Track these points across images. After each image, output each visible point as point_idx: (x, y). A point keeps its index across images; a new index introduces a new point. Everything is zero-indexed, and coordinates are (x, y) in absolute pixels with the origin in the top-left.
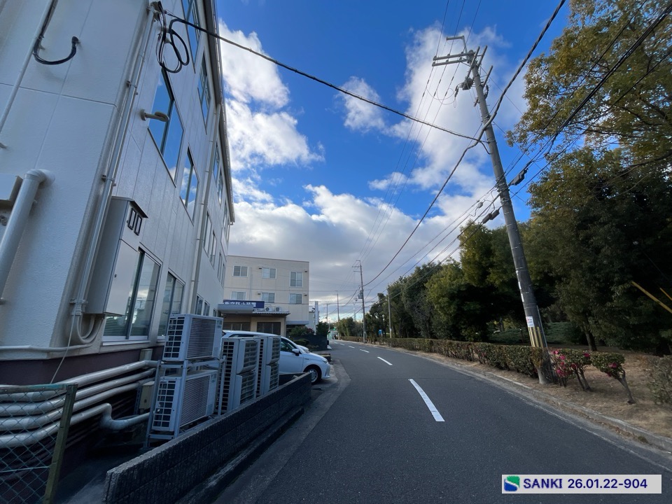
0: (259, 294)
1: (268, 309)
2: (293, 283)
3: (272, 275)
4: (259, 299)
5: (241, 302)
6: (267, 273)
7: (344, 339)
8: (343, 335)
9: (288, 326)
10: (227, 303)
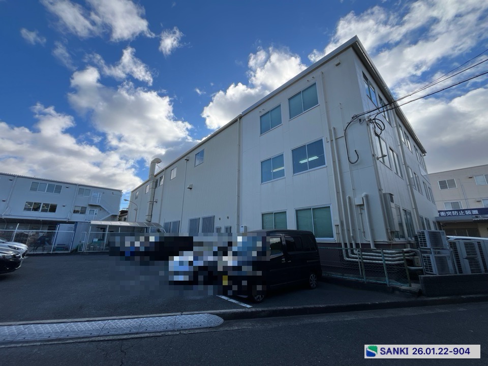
0: (479, 202)
4: (481, 206)
5: (458, 211)
6: (481, 180)
10: (442, 214)
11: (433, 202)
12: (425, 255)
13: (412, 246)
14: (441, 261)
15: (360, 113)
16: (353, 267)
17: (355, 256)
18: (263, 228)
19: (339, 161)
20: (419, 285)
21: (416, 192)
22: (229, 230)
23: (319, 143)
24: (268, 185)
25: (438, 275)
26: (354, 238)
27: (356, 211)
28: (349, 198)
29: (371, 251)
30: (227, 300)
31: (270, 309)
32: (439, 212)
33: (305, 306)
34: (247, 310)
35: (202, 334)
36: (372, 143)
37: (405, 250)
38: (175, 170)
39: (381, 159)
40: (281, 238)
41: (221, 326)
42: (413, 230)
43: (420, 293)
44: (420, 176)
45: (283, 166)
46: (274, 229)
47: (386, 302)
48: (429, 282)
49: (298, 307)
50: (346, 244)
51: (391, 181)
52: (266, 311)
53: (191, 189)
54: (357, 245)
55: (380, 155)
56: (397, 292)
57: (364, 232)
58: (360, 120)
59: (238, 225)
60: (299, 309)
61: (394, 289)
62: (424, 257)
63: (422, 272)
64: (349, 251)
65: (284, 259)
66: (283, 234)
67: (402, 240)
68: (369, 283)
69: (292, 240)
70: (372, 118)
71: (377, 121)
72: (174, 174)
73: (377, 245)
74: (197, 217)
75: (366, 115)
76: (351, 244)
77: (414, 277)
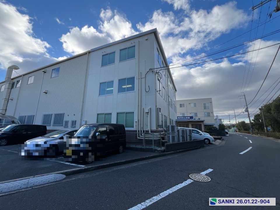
0: (191, 113)
1: (195, 119)
2: (205, 108)
3: (195, 105)
4: (191, 115)
5: (184, 117)
6: (192, 105)
7: (240, 132)
8: (239, 130)
9: (205, 126)
10: (179, 118)
11: (176, 113)
12: (169, 135)
13: (165, 131)
14: (173, 137)
15: (153, 68)
16: (140, 142)
17: (142, 137)
18: (97, 122)
19: (141, 89)
20: (164, 148)
21: (170, 108)
22: (74, 123)
23: (133, 78)
24: (103, 97)
25: (172, 143)
26: (143, 128)
27: (145, 115)
28: (143, 109)
29: (149, 134)
30: (69, 165)
31: (96, 166)
32: (178, 117)
33: (115, 162)
34: (82, 168)
35: (49, 186)
36: (156, 84)
37: (162, 133)
38: (33, 77)
39: (159, 92)
40: (106, 128)
41: (64, 179)
42: (166, 125)
43: (164, 151)
44: (173, 101)
45: (113, 87)
46: (104, 123)
47: (151, 156)
48: (168, 146)
49: (111, 163)
50: (139, 131)
51: (161, 102)
52: (94, 167)
53: (46, 93)
54: (144, 131)
55: (159, 90)
56: (156, 151)
57: (147, 125)
58: (153, 71)
59: (81, 120)
60: (112, 164)
61: (155, 150)
62: (168, 136)
63: (166, 142)
64: (140, 134)
65: (107, 139)
66: (108, 126)
67: (161, 129)
68: (146, 148)
69: (113, 129)
70: (158, 71)
71: (159, 73)
72: (31, 80)
73: (152, 131)
74: (50, 113)
75: (155, 70)
76: (141, 131)
77: (163, 144)
